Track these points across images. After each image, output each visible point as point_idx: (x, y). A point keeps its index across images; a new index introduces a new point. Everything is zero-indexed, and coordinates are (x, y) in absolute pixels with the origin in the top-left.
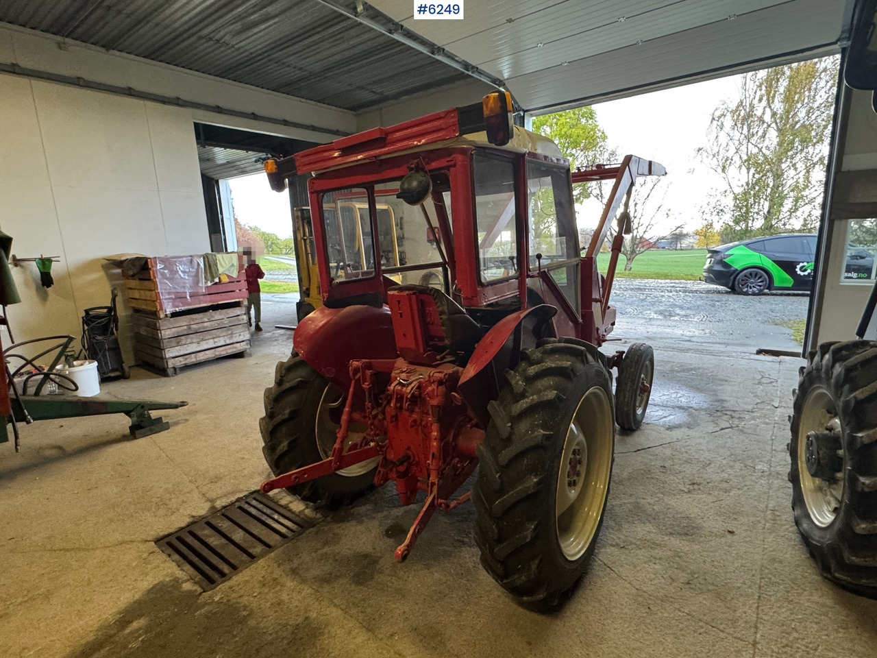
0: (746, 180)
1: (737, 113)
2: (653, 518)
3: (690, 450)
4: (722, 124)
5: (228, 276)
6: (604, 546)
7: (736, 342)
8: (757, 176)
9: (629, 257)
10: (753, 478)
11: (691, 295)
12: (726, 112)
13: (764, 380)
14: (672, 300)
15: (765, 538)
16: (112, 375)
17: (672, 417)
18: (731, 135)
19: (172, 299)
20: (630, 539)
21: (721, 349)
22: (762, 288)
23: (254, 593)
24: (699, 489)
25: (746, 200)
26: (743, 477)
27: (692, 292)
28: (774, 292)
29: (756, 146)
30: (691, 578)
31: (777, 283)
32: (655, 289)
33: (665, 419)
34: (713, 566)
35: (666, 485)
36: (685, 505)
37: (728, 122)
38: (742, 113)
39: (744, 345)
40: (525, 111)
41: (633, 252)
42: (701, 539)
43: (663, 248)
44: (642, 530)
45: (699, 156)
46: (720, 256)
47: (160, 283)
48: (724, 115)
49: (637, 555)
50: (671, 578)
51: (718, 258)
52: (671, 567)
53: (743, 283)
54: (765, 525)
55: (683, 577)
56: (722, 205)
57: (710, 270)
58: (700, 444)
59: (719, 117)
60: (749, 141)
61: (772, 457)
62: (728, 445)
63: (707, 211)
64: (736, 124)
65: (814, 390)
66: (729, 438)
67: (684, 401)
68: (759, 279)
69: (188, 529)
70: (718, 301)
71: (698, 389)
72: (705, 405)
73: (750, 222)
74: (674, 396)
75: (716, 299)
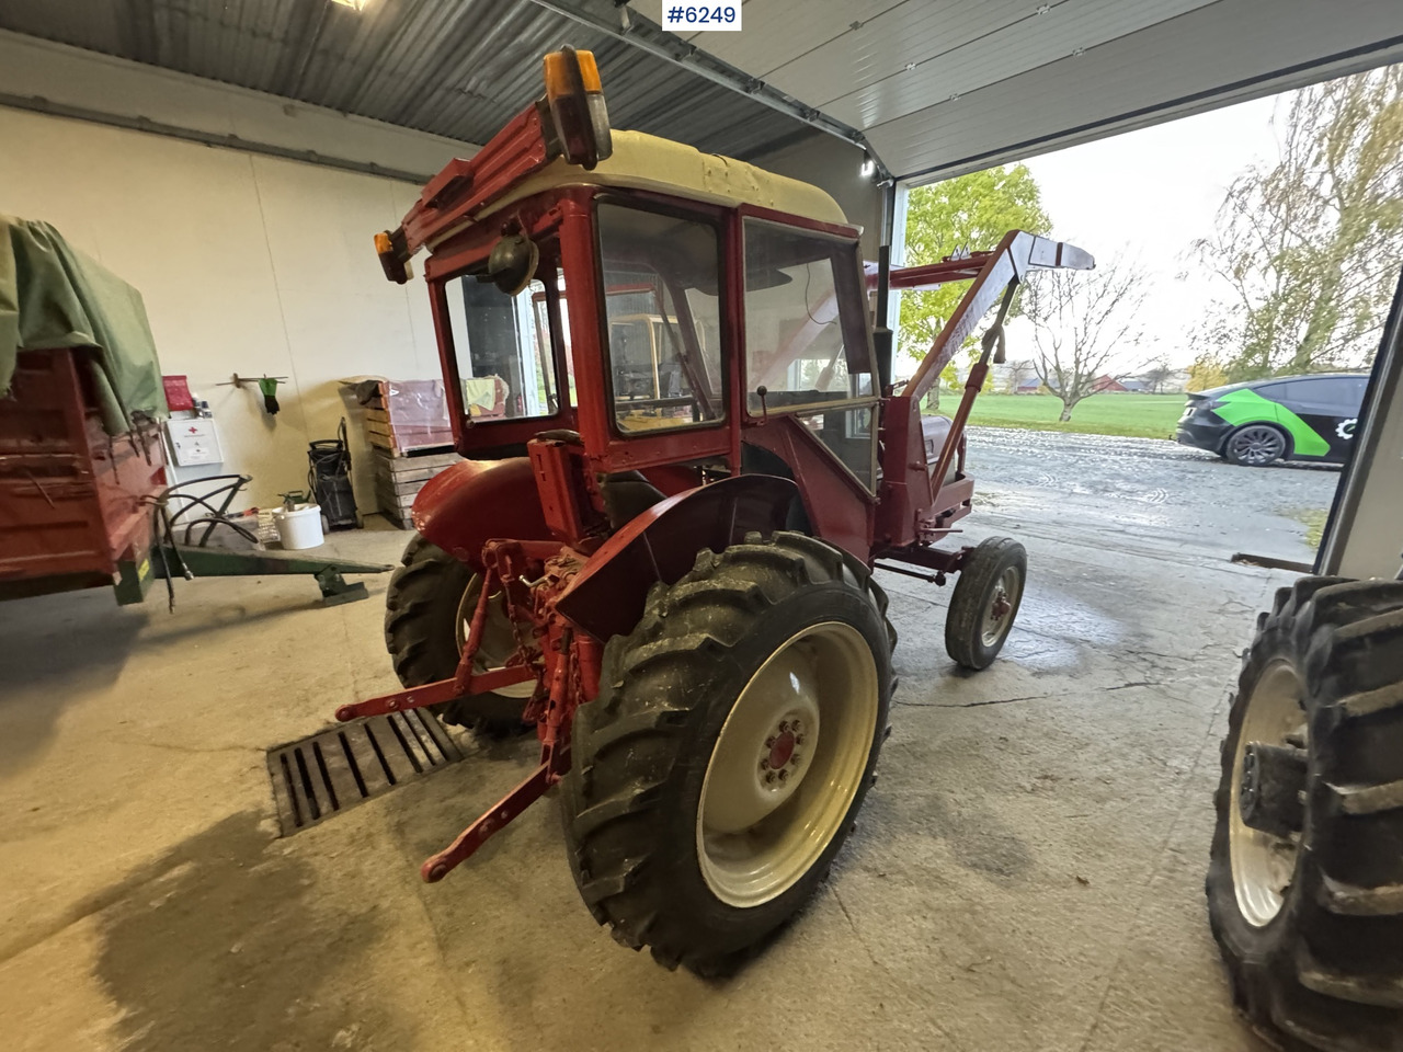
0: (1274, 290)
1: (1273, 185)
2: (951, 829)
3: (1060, 714)
4: (1244, 202)
5: (481, 408)
6: (852, 869)
7: (1202, 539)
8: (1293, 283)
9: (1068, 402)
10: (1157, 782)
11: (1151, 460)
12: (1254, 182)
13: (1230, 608)
14: (1117, 467)
15: (1142, 904)
16: (343, 523)
17: (1049, 654)
18: (1258, 218)
19: (409, 434)
20: (899, 862)
21: (1172, 549)
22: (1272, 455)
23: (332, 852)
24: (1052, 789)
25: (1270, 320)
26: (1140, 777)
27: (1155, 456)
28: (1295, 463)
29: (1299, 236)
30: (979, 960)
31: (1299, 449)
32: (1096, 450)
33: (1036, 656)
34: (1027, 942)
35: (997, 773)
36: (1015, 814)
37: (1255, 199)
38: (1282, 185)
39: (1212, 544)
40: (896, 180)
41: (1075, 394)
42: (1025, 885)
43: (1134, 390)
44: (928, 850)
45: (1198, 252)
46: (1206, 405)
47: (394, 414)
48: (1249, 188)
49: (900, 896)
50: (943, 953)
51: (1204, 407)
52: (951, 929)
53: (1240, 446)
54: (1151, 876)
55: (965, 954)
56: (1228, 329)
57: (1187, 425)
58: (1081, 706)
59: (1241, 192)
60: (1286, 228)
61: (1204, 747)
62: (1131, 714)
63: (1201, 336)
64: (1268, 202)
65: (1276, 662)
66: (1136, 702)
67: (1078, 631)
68: (1269, 441)
69: (313, 740)
70: (1192, 472)
71: (1109, 612)
72: (1113, 641)
73: (1272, 354)
74: (1065, 619)
75: (1191, 469)
